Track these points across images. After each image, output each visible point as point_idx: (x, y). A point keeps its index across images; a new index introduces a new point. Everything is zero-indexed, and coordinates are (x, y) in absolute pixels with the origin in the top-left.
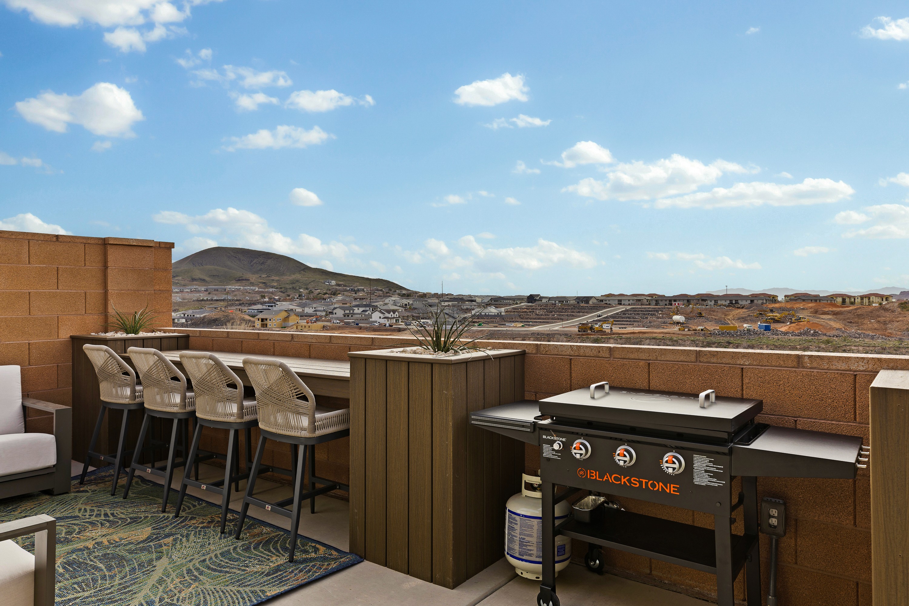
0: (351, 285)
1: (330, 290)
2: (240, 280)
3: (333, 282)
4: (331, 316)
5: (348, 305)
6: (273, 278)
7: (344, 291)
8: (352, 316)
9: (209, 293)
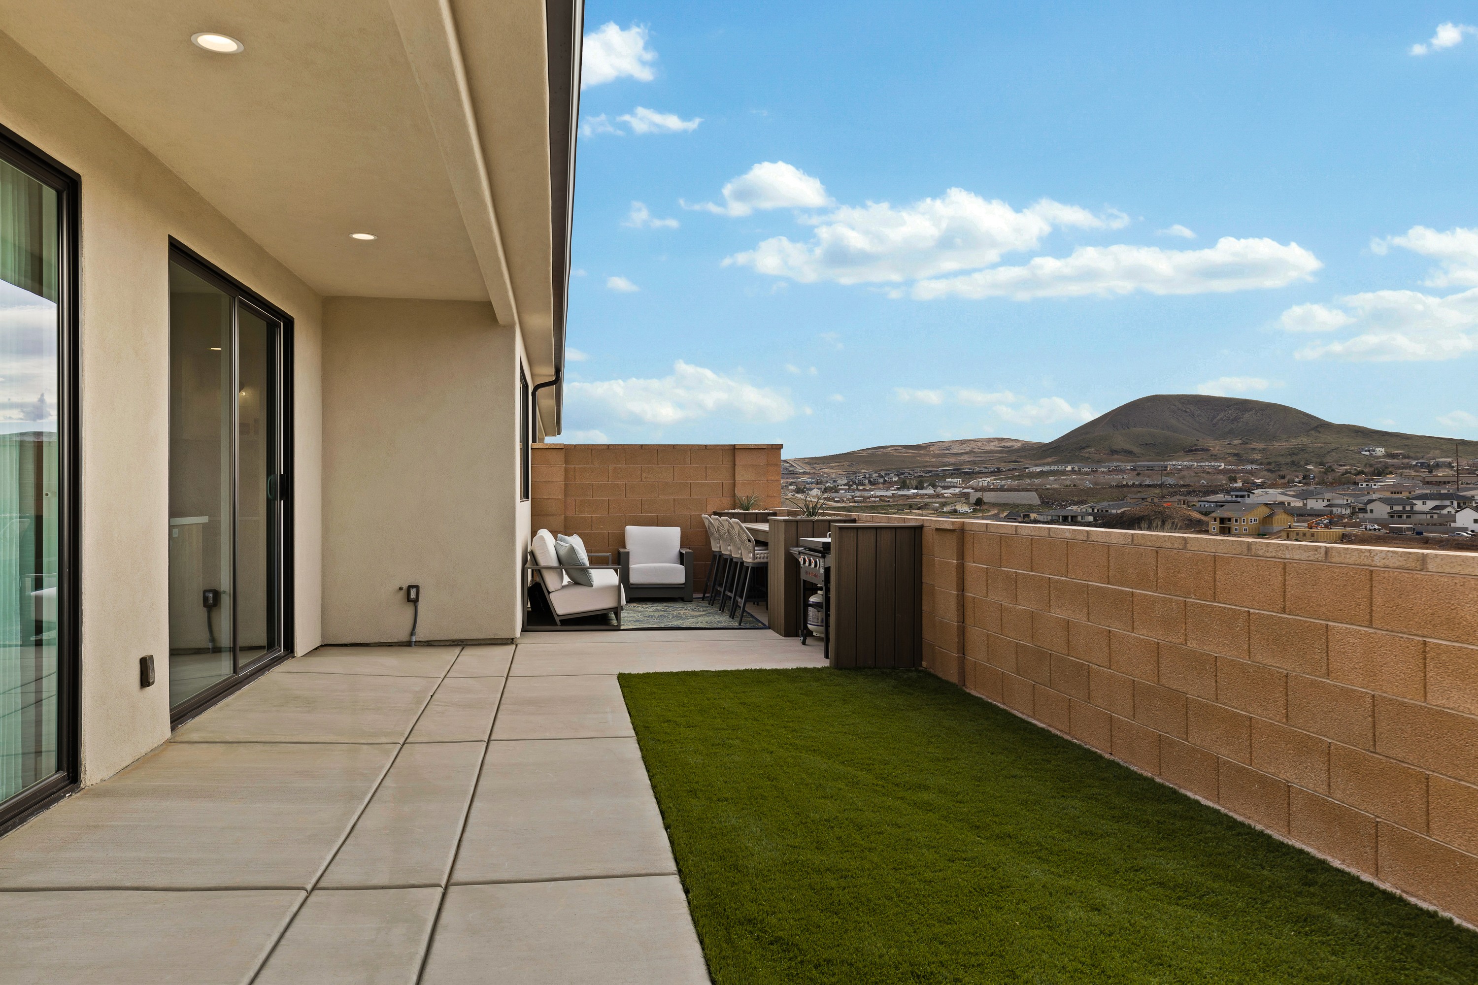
0: (1420, 455)
1: (1371, 466)
2: (1192, 451)
3: (1380, 451)
4: (1361, 515)
5: (1404, 495)
6: (1254, 445)
7: (1403, 468)
8: (1408, 517)
9: (1138, 474)
